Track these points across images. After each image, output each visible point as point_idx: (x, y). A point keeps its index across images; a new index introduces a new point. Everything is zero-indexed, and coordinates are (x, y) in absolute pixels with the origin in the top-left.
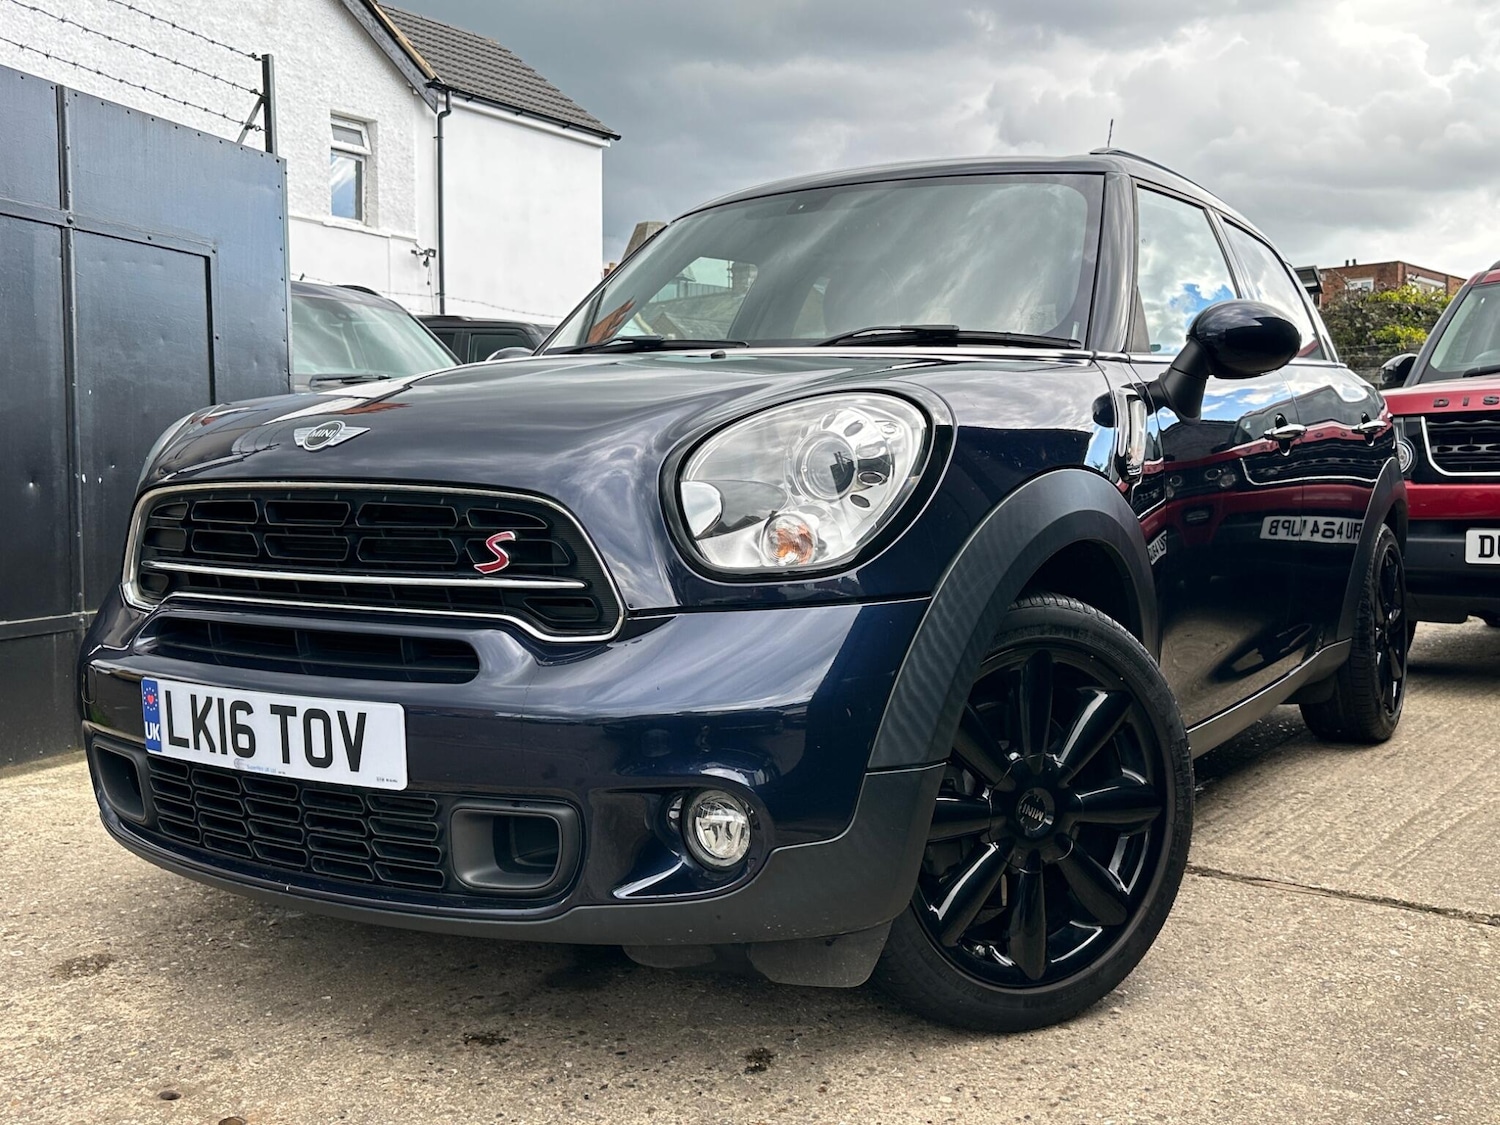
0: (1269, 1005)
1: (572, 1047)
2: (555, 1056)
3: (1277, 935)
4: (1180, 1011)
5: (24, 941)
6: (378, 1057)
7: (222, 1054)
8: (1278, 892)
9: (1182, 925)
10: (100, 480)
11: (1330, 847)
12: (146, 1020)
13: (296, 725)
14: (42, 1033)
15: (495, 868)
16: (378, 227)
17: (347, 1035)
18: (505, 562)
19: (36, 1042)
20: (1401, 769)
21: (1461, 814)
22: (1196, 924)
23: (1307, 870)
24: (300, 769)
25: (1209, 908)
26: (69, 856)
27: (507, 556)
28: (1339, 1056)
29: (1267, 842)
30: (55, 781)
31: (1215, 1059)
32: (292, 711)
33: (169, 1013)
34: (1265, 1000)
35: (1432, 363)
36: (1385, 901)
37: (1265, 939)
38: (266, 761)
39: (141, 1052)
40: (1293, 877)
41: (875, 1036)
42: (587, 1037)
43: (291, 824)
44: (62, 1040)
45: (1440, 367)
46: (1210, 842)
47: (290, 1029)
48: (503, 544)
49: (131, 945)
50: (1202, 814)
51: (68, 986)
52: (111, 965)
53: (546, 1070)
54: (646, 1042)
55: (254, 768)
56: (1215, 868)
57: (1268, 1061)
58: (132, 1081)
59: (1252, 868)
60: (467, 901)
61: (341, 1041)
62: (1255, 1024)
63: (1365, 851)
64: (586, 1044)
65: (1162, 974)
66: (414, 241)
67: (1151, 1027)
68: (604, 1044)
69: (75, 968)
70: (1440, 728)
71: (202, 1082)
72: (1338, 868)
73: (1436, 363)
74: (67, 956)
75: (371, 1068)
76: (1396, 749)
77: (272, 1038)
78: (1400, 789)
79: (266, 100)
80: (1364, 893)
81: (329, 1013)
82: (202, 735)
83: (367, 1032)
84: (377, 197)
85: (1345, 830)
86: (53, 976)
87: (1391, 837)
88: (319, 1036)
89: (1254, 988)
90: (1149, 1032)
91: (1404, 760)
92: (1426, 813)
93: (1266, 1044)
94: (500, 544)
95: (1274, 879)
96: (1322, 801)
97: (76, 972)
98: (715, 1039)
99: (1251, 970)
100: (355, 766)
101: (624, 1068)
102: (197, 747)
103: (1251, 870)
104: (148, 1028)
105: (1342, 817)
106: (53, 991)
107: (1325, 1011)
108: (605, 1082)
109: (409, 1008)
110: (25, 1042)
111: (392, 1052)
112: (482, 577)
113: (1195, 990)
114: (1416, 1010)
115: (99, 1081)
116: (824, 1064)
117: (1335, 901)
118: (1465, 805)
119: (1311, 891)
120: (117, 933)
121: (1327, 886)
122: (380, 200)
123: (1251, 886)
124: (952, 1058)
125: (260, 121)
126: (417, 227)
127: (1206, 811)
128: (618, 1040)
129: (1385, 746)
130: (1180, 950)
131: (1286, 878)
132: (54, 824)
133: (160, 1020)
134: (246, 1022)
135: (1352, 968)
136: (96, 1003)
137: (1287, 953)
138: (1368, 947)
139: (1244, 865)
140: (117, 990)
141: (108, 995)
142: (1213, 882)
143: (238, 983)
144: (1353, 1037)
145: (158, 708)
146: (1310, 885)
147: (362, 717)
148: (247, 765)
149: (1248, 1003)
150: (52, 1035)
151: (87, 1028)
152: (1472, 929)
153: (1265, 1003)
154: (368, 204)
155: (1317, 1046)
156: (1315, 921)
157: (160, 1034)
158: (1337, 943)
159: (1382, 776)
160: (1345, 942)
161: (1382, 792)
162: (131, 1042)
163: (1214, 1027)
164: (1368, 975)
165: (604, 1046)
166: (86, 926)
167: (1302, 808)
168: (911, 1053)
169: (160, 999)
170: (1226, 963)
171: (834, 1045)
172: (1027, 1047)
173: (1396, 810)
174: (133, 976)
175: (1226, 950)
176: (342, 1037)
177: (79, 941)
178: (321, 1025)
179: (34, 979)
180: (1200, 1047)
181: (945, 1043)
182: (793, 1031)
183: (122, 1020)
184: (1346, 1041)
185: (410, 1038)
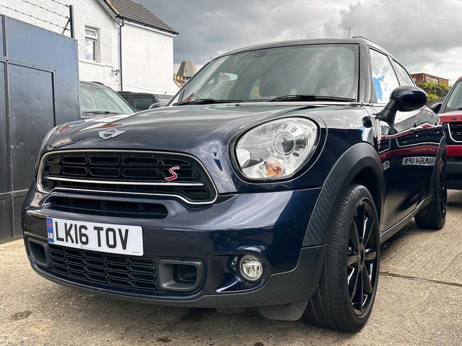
0: (426, 322)
1: (194, 342)
3: (423, 297)
4: (397, 325)
8: (420, 282)
9: (391, 294)
10: (18, 147)
11: (433, 266)
12: (45, 335)
13: (103, 234)
14: (10, 341)
15: (173, 282)
16: (100, 63)
17: (116, 339)
18: (176, 177)
19: (8, 344)
20: (449, 238)
22: (396, 294)
23: (427, 274)
24: (104, 249)
25: (398, 288)
26: (13, 275)
27: (176, 175)
28: (454, 341)
29: (412, 264)
30: (4, 249)
31: (412, 342)
32: (102, 229)
33: (53, 332)
34: (424, 321)
35: (447, 106)
36: (455, 284)
37: (419, 299)
38: (92, 246)
40: (423, 277)
41: (297, 337)
42: (199, 339)
43: (101, 267)
44: (17, 343)
45: (450, 107)
46: (394, 265)
47: (96, 337)
48: (175, 171)
49: (37, 307)
50: (388, 255)
51: (17, 323)
52: (31, 315)
54: (219, 340)
55: (88, 248)
56: (397, 274)
57: (430, 343)
59: (409, 274)
60: (164, 294)
61: (114, 342)
62: (423, 329)
63: (445, 267)
64: (198, 341)
65: (388, 312)
66: (112, 67)
67: (389, 331)
68: (205, 341)
69: (19, 316)
70: (458, 224)
72: (437, 273)
74: (16, 312)
76: (445, 231)
77: (90, 341)
78: (451, 245)
79: (71, 20)
80: (448, 282)
81: (108, 331)
82: (69, 237)
83: (123, 338)
84: (100, 53)
85: (436, 260)
86: (11, 319)
87: (452, 262)
88: (106, 340)
89: (419, 316)
91: (449, 235)
93: (428, 336)
95: (417, 277)
96: (426, 250)
97: (19, 318)
98: (242, 339)
99: (417, 310)
100: (124, 247)
102: (67, 241)
103: (409, 275)
104: (47, 338)
105: (434, 255)
106: (12, 325)
107: (445, 324)
109: (136, 329)
110: (4, 344)
112: (167, 182)
113: (400, 317)
117: (439, 285)
119: (430, 281)
120: (32, 303)
121: (435, 279)
123: (410, 280)
124: (324, 344)
125: (69, 27)
126: (113, 62)
127: (390, 254)
128: (209, 340)
129: (441, 230)
131: (421, 277)
132: (6, 264)
133: (50, 335)
134: (80, 335)
135: (450, 308)
136: (27, 329)
137: (428, 303)
138: (454, 301)
139: (407, 273)
140: (34, 324)
141: (31, 326)
142: (398, 279)
143: (75, 321)
144: (456, 333)
145: (52, 228)
146: (430, 279)
147: (127, 231)
148: (85, 247)
149: (419, 322)
150: (13, 341)
151: (25, 338)
153: (424, 322)
154: (97, 55)
155: (445, 337)
156: (434, 292)
157: (51, 340)
158: (443, 300)
159: (443, 241)
160: (446, 299)
161: (445, 246)
162: (41, 343)
163: (409, 330)
164: (456, 311)
165: (205, 342)
166: (21, 301)
167: (420, 252)
168: (310, 343)
169: (49, 327)
170: (408, 308)
171: (283, 340)
172: (349, 340)
173: (451, 253)
174: (39, 319)
175: (407, 303)
176: (114, 340)
177: (19, 306)
178: (106, 336)
179: (5, 320)
180: (406, 338)
181: (321, 339)
182: (268, 335)
183: (37, 335)
184: (455, 335)
185: (138, 340)
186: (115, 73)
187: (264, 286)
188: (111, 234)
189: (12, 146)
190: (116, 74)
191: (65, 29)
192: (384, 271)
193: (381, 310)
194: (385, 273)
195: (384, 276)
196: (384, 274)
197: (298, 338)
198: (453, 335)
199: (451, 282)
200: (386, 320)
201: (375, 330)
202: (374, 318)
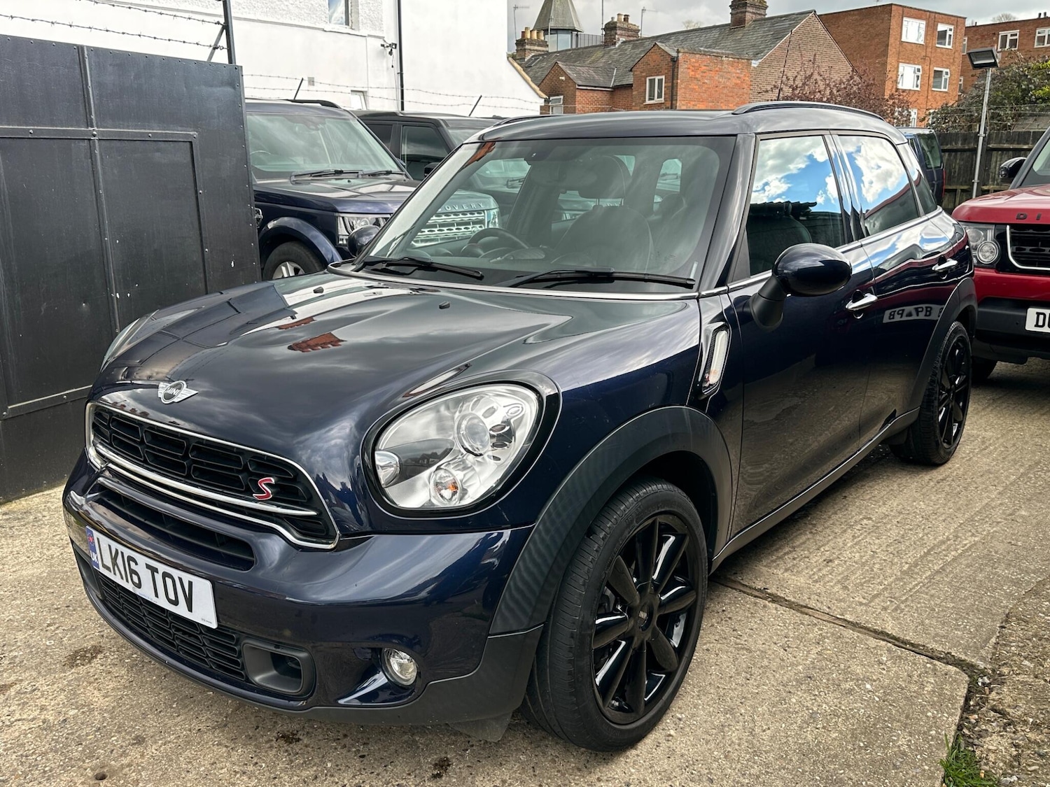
0: (770, 733)
1: (336, 749)
2: (323, 757)
3: (799, 664)
4: (712, 735)
5: (56, 632)
6: (224, 749)
7: (139, 741)
8: (815, 621)
9: (741, 652)
10: (129, 295)
11: (864, 578)
12: (105, 708)
13: (159, 577)
14: (46, 716)
15: (274, 672)
16: (359, 30)
17: (213, 728)
18: (269, 496)
19: (41, 724)
20: (943, 495)
21: (966, 545)
22: (750, 652)
23: (840, 601)
24: (162, 602)
25: (764, 636)
27: (270, 492)
29: (824, 571)
32: (156, 570)
33: (120, 701)
34: (769, 729)
35: (1034, 167)
36: (881, 635)
37: (790, 668)
38: (146, 592)
39: (95, 736)
40: (829, 608)
41: (517, 750)
42: (347, 741)
44: (56, 723)
45: (1039, 170)
46: (786, 570)
47: (183, 720)
51: (70, 674)
52: (99, 656)
53: (315, 768)
54: (380, 747)
55: (142, 595)
56: (782, 595)
58: (84, 762)
59: (805, 597)
61: (208, 734)
62: (755, 751)
63: (886, 583)
64: (345, 746)
65: (712, 699)
66: (382, 38)
67: (689, 750)
68: (355, 747)
69: (78, 658)
71: (122, 765)
72: (861, 600)
73: (1036, 167)
74: (77, 647)
75: (217, 759)
76: (949, 472)
77: (170, 728)
78: (935, 517)
79: (227, 28)
80: (870, 625)
81: (208, 707)
82: (116, 568)
83: (225, 726)
84: (358, 9)
85: (881, 559)
86: (65, 665)
87: (909, 568)
88: (197, 728)
89: (766, 716)
90: (685, 754)
91: (949, 485)
92: (943, 542)
93: (755, 771)
94: (266, 484)
95: (817, 608)
96: (878, 527)
97: (78, 662)
98: (421, 747)
99: (770, 699)
100: (190, 609)
101: (360, 770)
102: (115, 573)
103: (803, 599)
104: (105, 715)
105: (884, 547)
106: (61, 678)
107: (803, 741)
108: (346, 782)
110: (35, 724)
111: (233, 745)
112: (256, 501)
114: (862, 745)
115: (67, 760)
116: (477, 775)
117: (849, 633)
118: (973, 535)
119: (836, 621)
121: (848, 617)
122: (360, 10)
123: (799, 614)
124: (556, 773)
125: (223, 42)
126: (385, 28)
127: (797, 536)
128: (364, 744)
129: (942, 469)
130: (731, 677)
131: (825, 607)
133: (113, 707)
134: (160, 712)
135: (835, 700)
136: (82, 690)
137: (799, 683)
138: (852, 680)
139: (802, 594)
140: (97, 679)
141: (90, 683)
142: (776, 609)
143: (165, 676)
144: (812, 768)
145: (95, 546)
146: (838, 616)
147: (190, 584)
148: (138, 592)
149: (757, 730)
150: (51, 718)
151: (72, 713)
152: (928, 665)
153: (768, 731)
154: (353, 14)
156: (828, 652)
157: (110, 720)
158: (834, 675)
159: (927, 502)
160: (840, 674)
161: (921, 519)
162: (92, 727)
163: (729, 752)
164: (843, 708)
165: (354, 750)
166: (95, 619)
167: (861, 534)
168: (533, 767)
169: (118, 689)
170: (757, 691)
171: (489, 757)
172: (605, 765)
173: (923, 540)
174: (108, 667)
175: (761, 678)
176: (209, 730)
177: (87, 633)
178: (200, 718)
179: (54, 666)
180: (712, 771)
181: (557, 759)
182: (469, 742)
183: (92, 707)
184: (807, 772)
185: (247, 734)
186: (389, 49)
187: (417, 700)
188: (169, 581)
189: (118, 294)
190: (391, 53)
191: (215, 48)
192: (759, 585)
193: (703, 692)
194: (759, 590)
195: (753, 599)
196: (757, 594)
197: (517, 755)
198: (804, 772)
199: (875, 628)
200: (696, 721)
201: (664, 745)
202: (678, 715)
